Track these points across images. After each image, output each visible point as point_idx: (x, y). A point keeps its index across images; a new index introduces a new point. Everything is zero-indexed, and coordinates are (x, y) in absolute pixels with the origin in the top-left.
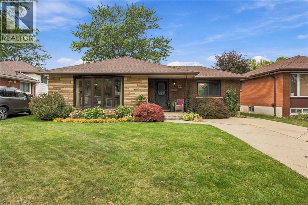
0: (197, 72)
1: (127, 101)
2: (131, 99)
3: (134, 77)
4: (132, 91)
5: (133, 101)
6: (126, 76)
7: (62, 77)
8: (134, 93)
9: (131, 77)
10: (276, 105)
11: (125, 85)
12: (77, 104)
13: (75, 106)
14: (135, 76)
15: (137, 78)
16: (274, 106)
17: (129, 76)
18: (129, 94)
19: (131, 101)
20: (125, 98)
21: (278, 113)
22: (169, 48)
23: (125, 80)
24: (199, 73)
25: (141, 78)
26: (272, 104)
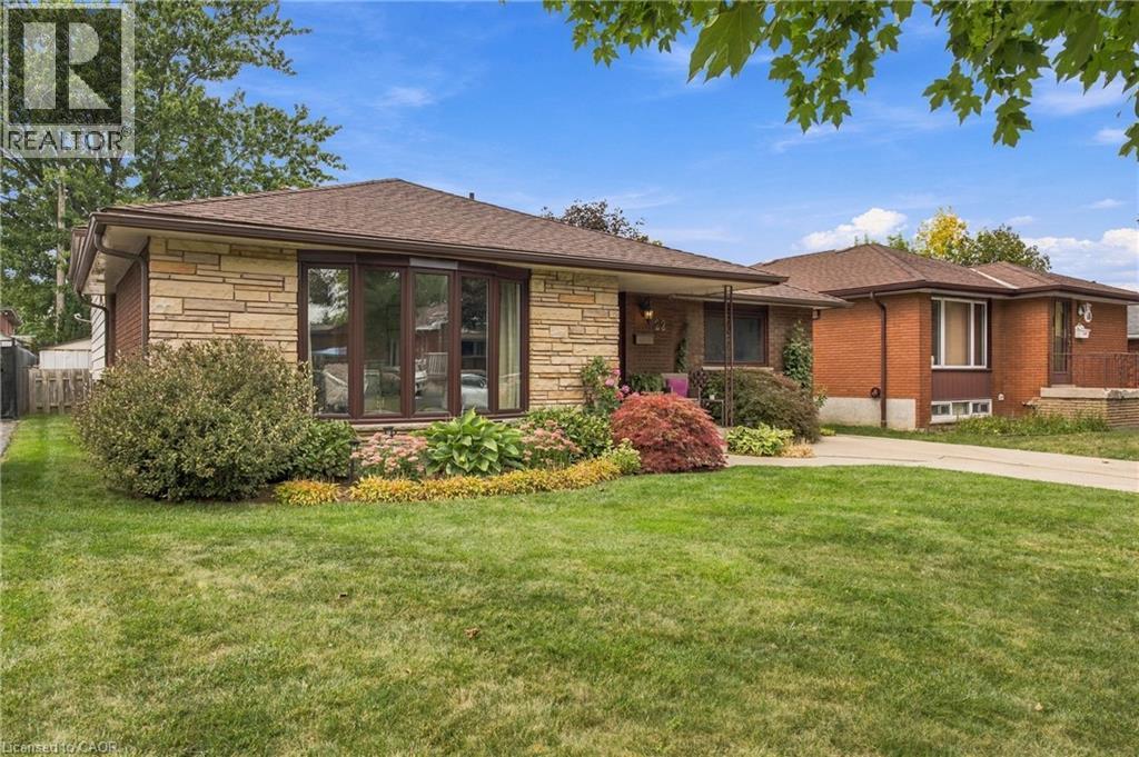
0: (780, 274)
1: (545, 381)
2: (561, 376)
3: (569, 278)
4: (561, 340)
5: (564, 382)
6: (539, 273)
7: (237, 253)
8: (569, 347)
9: (557, 280)
10: (888, 392)
11: (535, 312)
14: (574, 274)
15: (582, 283)
16: (880, 394)
17: (549, 273)
18: (549, 353)
19: (556, 381)
20: (533, 369)
21: (897, 418)
22: (325, 158)
23: (536, 287)
24: (786, 279)
25: (595, 283)
26: (873, 390)
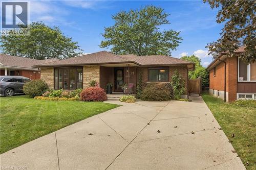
1: (85, 85)
2: (88, 84)
3: (90, 67)
4: (88, 78)
6: (85, 67)
7: (48, 69)
10: (226, 89)
11: (84, 73)
12: (56, 88)
13: (55, 89)
18: (86, 80)
22: (178, 39)
25: (94, 67)
